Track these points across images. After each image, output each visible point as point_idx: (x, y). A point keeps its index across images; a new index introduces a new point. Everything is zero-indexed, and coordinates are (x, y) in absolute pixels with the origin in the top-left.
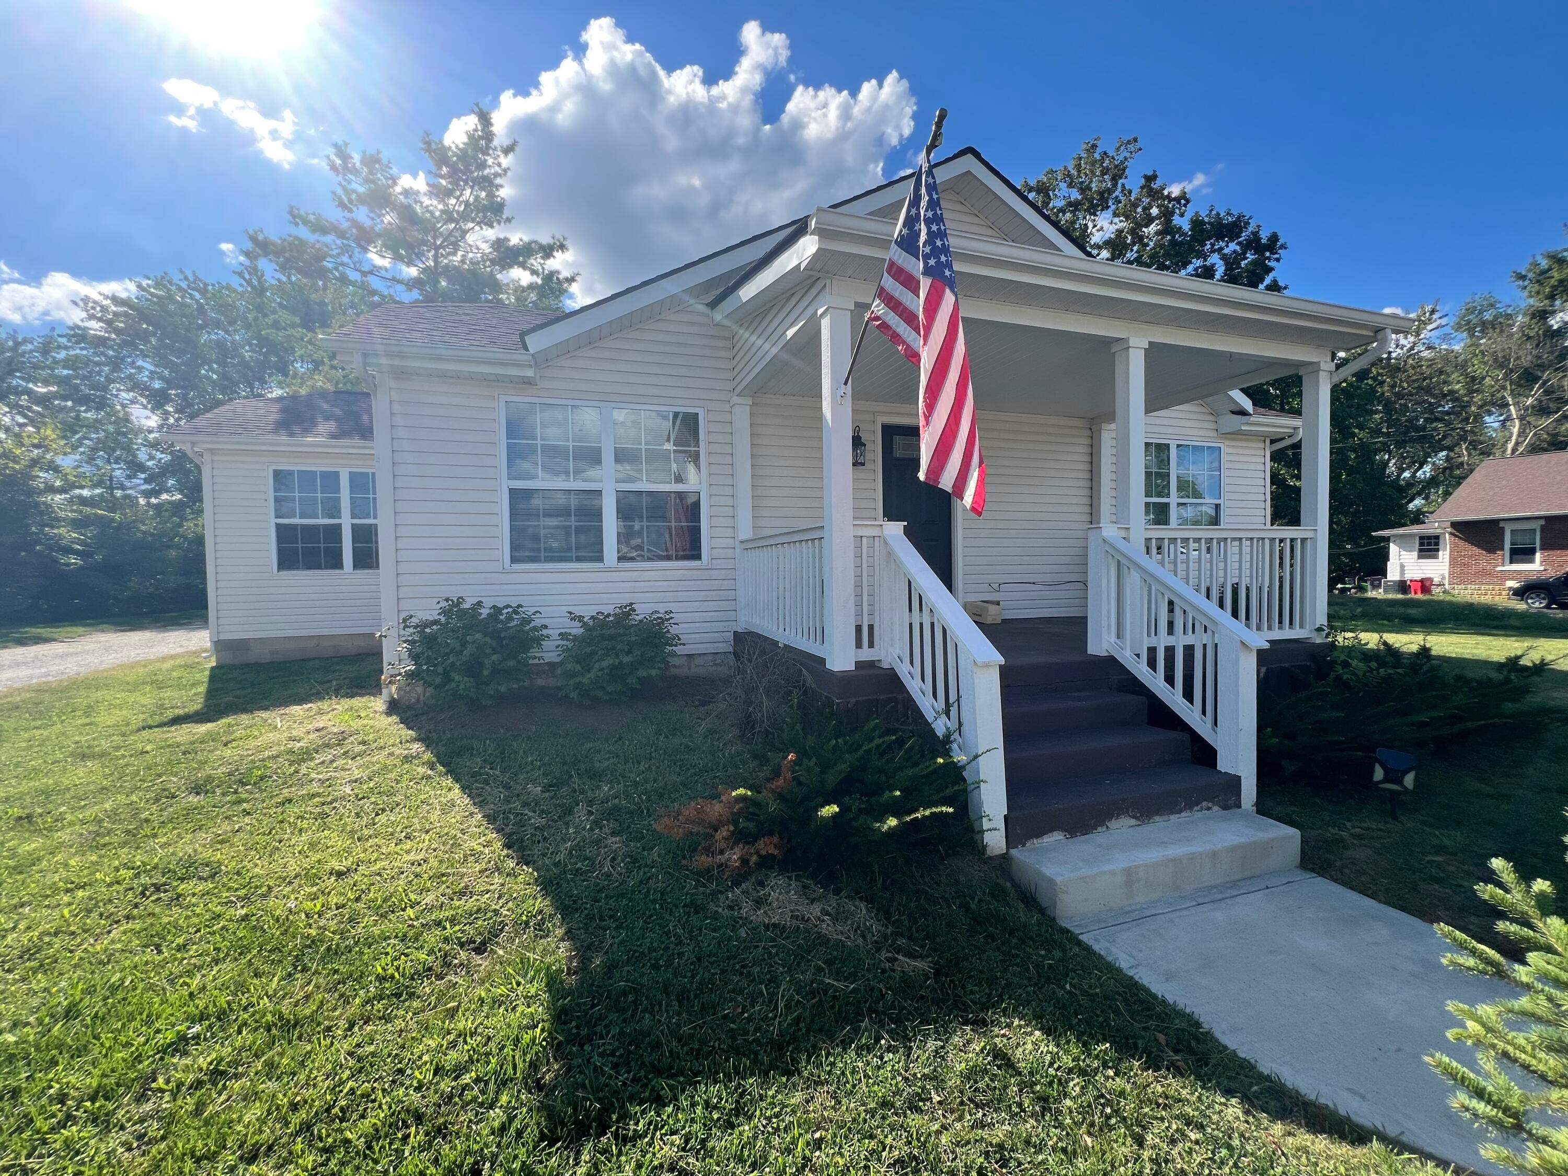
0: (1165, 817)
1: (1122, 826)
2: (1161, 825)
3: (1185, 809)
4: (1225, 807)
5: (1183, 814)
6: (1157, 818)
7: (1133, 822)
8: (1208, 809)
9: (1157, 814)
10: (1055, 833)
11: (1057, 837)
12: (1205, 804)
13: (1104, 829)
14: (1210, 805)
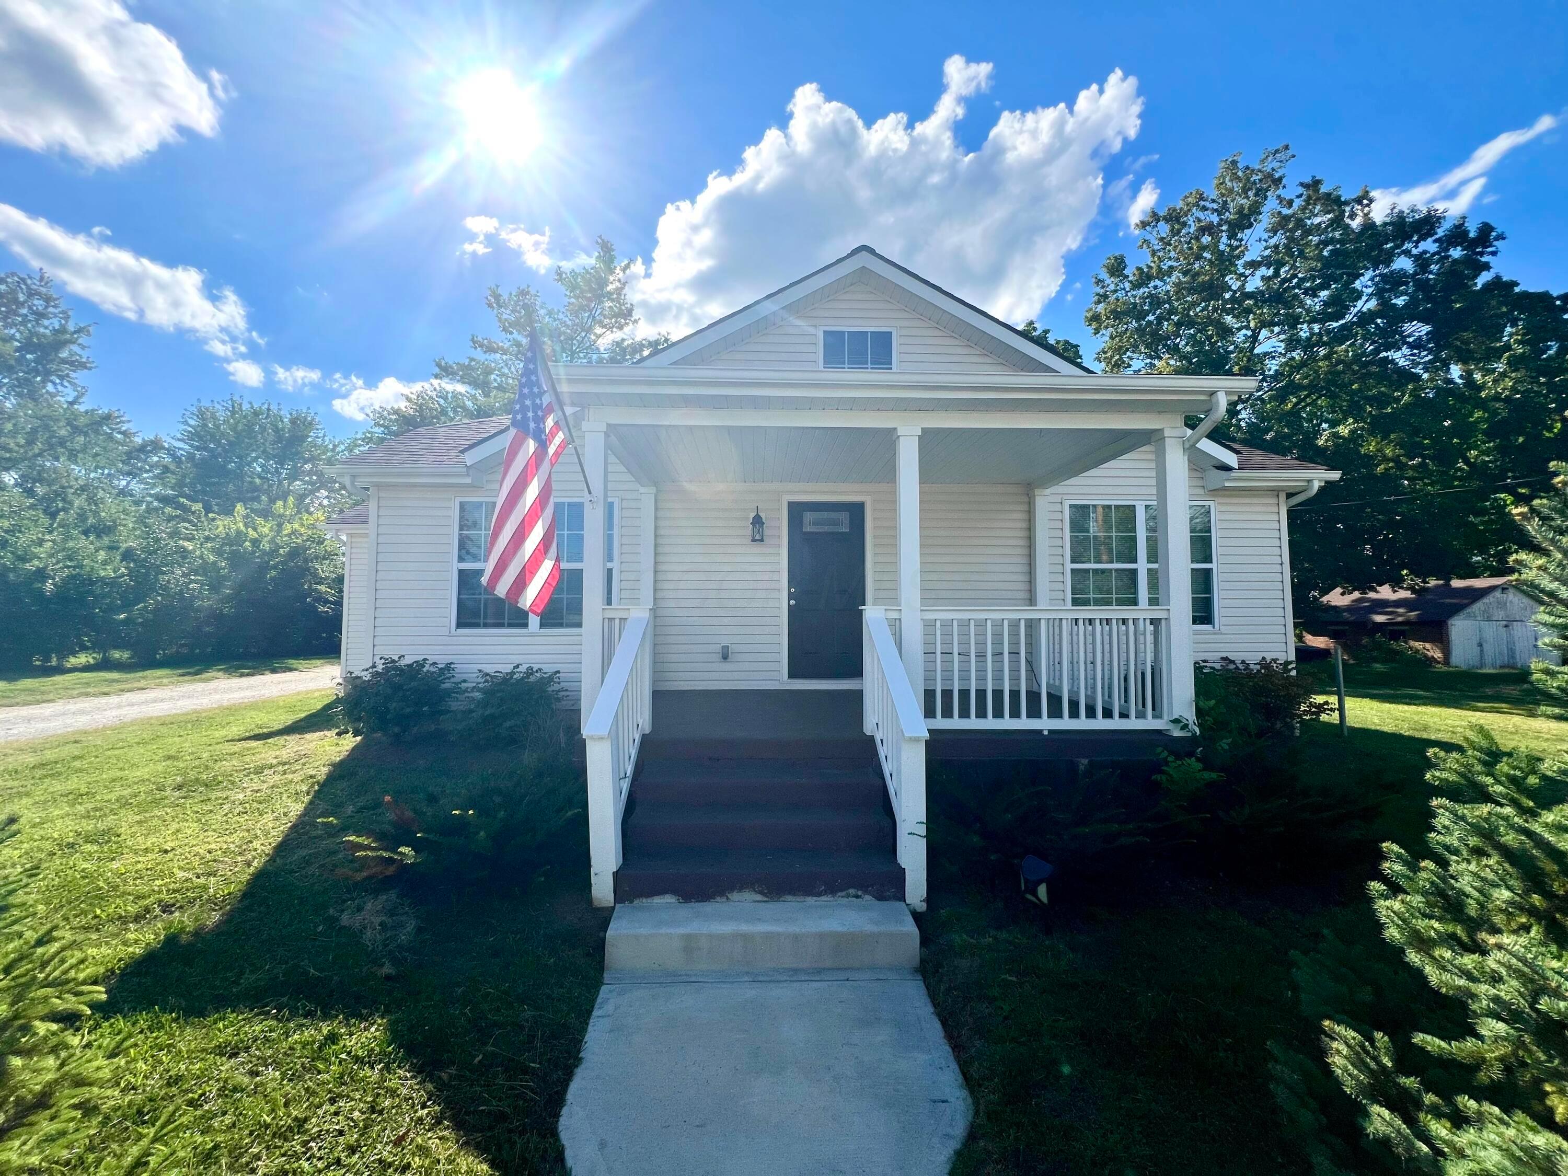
0: (802, 898)
1: (745, 900)
2: (791, 905)
3: (825, 893)
4: (881, 898)
5: (824, 898)
6: (789, 898)
7: (759, 897)
8: (857, 897)
9: (789, 893)
10: (667, 896)
11: (669, 899)
12: (852, 891)
13: (724, 899)
14: (860, 893)
